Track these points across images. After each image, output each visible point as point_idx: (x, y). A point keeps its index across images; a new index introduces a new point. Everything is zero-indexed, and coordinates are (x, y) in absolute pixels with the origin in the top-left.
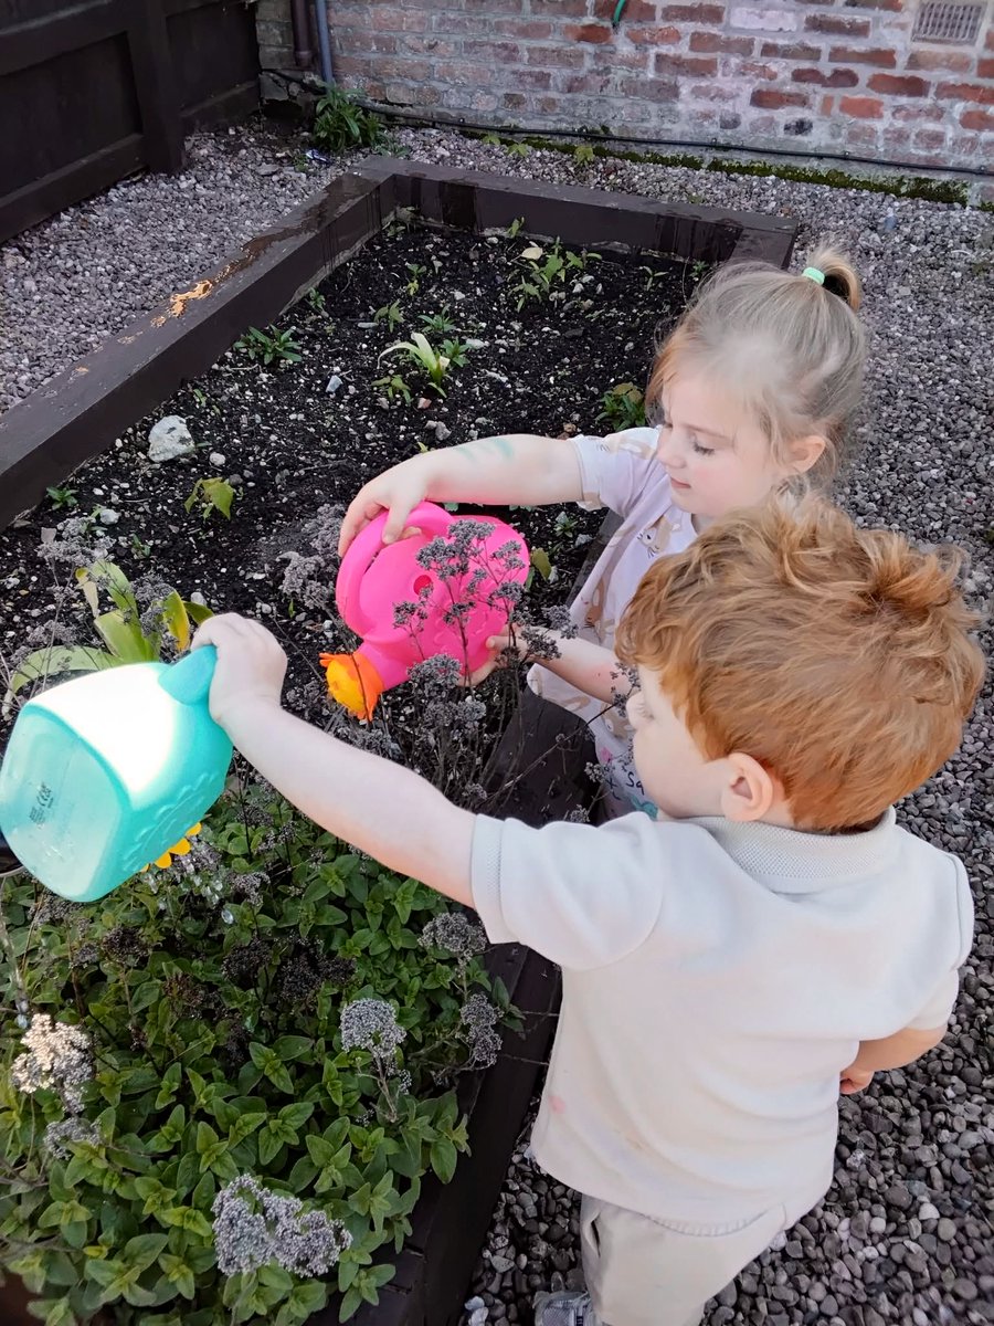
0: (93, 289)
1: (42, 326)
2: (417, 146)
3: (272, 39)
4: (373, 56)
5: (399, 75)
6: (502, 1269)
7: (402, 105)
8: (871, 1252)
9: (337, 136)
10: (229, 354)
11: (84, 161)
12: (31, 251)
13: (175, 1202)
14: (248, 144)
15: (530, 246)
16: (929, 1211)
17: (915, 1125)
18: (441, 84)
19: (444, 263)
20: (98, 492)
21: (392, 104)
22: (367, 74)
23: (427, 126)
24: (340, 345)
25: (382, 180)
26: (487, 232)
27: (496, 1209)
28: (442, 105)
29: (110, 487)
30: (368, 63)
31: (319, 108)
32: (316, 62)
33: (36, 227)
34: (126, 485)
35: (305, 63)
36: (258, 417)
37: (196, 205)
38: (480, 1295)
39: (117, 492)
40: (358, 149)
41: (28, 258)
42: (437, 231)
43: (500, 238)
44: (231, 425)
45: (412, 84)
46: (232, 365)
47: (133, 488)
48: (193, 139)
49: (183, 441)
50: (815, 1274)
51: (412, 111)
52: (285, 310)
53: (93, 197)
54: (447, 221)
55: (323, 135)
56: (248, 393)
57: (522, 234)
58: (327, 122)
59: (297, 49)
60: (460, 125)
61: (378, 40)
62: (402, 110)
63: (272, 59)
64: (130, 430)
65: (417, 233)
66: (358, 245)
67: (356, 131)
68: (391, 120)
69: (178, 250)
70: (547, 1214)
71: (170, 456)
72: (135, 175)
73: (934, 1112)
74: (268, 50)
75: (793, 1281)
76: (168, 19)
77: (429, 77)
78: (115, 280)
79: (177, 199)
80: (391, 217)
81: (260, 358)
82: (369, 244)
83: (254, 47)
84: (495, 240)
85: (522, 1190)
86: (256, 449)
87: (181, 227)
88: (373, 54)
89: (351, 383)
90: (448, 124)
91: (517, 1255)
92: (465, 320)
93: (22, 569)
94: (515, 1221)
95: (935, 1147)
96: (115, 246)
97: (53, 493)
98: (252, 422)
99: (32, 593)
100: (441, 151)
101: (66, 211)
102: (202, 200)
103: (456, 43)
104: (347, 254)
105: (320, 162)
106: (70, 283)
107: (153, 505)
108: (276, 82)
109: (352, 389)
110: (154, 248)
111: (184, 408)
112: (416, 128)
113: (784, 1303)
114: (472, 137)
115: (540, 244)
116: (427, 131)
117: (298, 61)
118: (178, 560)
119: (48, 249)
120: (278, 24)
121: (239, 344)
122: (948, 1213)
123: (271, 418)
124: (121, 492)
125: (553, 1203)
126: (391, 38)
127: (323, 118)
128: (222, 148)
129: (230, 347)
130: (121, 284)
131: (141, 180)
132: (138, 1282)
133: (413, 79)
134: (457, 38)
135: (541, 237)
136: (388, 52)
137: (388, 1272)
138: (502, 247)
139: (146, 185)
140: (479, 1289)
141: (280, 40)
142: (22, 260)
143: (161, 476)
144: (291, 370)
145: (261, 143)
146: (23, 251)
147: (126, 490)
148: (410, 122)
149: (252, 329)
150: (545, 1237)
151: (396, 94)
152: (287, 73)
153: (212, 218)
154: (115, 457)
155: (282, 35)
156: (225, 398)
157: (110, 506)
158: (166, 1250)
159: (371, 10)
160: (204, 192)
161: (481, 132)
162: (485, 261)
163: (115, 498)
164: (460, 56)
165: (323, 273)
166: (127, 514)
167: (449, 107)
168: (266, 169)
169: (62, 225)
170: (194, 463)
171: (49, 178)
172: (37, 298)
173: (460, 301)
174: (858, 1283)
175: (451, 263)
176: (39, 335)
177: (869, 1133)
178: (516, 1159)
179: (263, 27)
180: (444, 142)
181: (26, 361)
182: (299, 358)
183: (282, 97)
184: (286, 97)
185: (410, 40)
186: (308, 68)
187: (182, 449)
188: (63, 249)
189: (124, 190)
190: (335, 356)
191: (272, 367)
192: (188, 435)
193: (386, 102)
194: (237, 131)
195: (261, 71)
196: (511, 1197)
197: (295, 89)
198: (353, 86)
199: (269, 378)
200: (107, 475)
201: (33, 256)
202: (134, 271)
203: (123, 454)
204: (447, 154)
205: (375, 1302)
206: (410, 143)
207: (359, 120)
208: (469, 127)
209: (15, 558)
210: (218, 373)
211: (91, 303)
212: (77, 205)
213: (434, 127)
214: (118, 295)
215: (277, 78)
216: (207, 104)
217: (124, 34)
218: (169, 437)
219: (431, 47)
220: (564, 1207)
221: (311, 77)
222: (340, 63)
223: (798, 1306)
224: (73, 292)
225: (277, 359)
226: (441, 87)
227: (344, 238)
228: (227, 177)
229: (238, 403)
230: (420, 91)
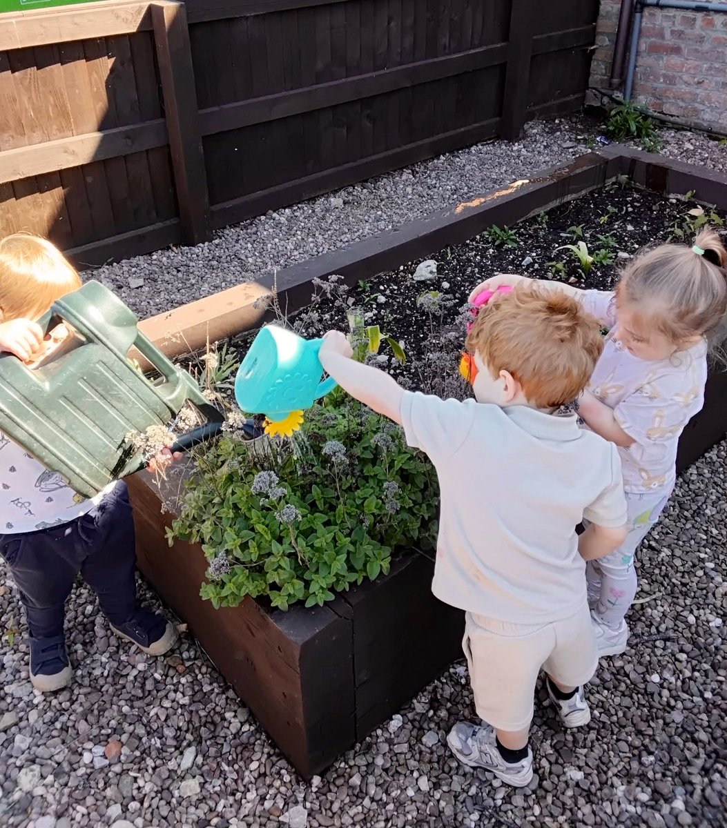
0: (440, 197)
1: (405, 211)
2: (673, 141)
3: (599, 71)
4: (660, 85)
5: (674, 98)
6: (419, 711)
7: (672, 116)
8: (631, 808)
9: (620, 130)
10: (478, 237)
11: (462, 129)
12: (417, 173)
13: (263, 524)
14: (563, 129)
15: (697, 208)
16: (679, 804)
17: (699, 763)
18: (701, 106)
19: (634, 210)
20: (382, 288)
21: (666, 114)
22: (653, 95)
23: (686, 130)
24: (542, 242)
25: (611, 158)
26: (671, 196)
27: (428, 684)
28: (698, 118)
29: (388, 287)
30: (655, 89)
31: (613, 113)
32: (622, 86)
33: (425, 161)
34: (396, 288)
35: (614, 86)
36: (477, 270)
37: (517, 160)
38: (402, 716)
39: (390, 290)
40: (632, 139)
41: (414, 176)
42: (638, 191)
43: (678, 200)
44: (460, 271)
45: (681, 104)
46: (477, 242)
47: (399, 289)
48: (531, 123)
49: (431, 272)
50: (590, 802)
51: (678, 120)
52: (522, 220)
53: (462, 149)
54: (648, 185)
55: (611, 128)
56: (478, 257)
57: (693, 200)
58: (617, 121)
59: (612, 77)
60: (708, 131)
61: (665, 76)
62: (672, 119)
63: (596, 82)
64: (410, 263)
65: (624, 190)
66: (583, 192)
67: (633, 128)
68: (662, 124)
69: (495, 183)
70: (454, 701)
71: (423, 279)
72: (490, 140)
73: (716, 762)
74: (596, 77)
75: (574, 797)
76: (533, 58)
77: (694, 101)
78: (453, 194)
79: (508, 156)
80: (614, 179)
81: (494, 241)
82: (592, 193)
83: (587, 73)
84: (674, 201)
85: (447, 683)
86: (467, 284)
87: (503, 171)
88: (660, 84)
89: (537, 263)
90: (700, 130)
91: (429, 710)
92: (626, 242)
93: (333, 313)
94: (436, 695)
95: (706, 780)
96: (462, 176)
97: (361, 283)
98: (472, 272)
99: (333, 324)
100: (688, 146)
101: (444, 155)
102: (522, 158)
103: (716, 82)
104: (574, 196)
105: (604, 144)
106: (429, 192)
107: (404, 300)
108: (595, 95)
109: (536, 266)
110: (482, 180)
111: (440, 258)
112: (678, 130)
113: (564, 804)
114: (715, 139)
115: (704, 207)
116: (684, 133)
117: (611, 85)
118: (403, 326)
119: (426, 173)
120: (604, 62)
121: (485, 233)
122: (690, 810)
123: (484, 272)
124: (392, 291)
125: (459, 698)
126: (674, 77)
127: (615, 119)
128: (547, 130)
129: (479, 233)
130: (455, 196)
131: (493, 143)
132: (240, 546)
133: (683, 100)
134: (718, 79)
135: (706, 204)
136: (669, 84)
137: (331, 597)
138: (677, 205)
139: (494, 145)
140: (402, 712)
141: (604, 71)
142: (411, 176)
143: (414, 287)
144: (509, 250)
145: (571, 130)
146: (414, 173)
147: (395, 290)
148: (675, 126)
149: (494, 226)
150: (448, 710)
151: (668, 108)
152: (603, 91)
153: (523, 168)
154: (397, 274)
155: (605, 69)
156: (464, 257)
157: (384, 295)
158: (253, 539)
159: (665, 58)
160: (525, 153)
161: (723, 137)
162: (663, 212)
163: (388, 292)
164: (718, 90)
165: (555, 204)
166: (390, 301)
167: (703, 120)
168: (569, 144)
169: (440, 161)
170: (433, 285)
171: (441, 136)
172: (410, 197)
173: (630, 231)
174: (614, 819)
175: (639, 210)
176: (402, 216)
177: (666, 754)
178: (452, 670)
179: (595, 63)
180: (693, 141)
181: (390, 227)
182: (515, 245)
183: (596, 104)
184: (599, 104)
185: (685, 77)
186: (617, 89)
187: (430, 276)
188: (433, 174)
189: (480, 147)
190: (537, 248)
191: (499, 248)
192: (435, 270)
193: (662, 113)
194: (560, 121)
195: (588, 88)
196: (439, 683)
197: (606, 100)
198: (643, 101)
199: (493, 252)
200: (388, 282)
201: (417, 175)
202: (466, 191)
203: (402, 274)
204: (692, 148)
205: (321, 605)
206: (669, 139)
207: (638, 122)
208: (715, 133)
209: (332, 307)
210: (468, 245)
211: (435, 203)
212: (451, 152)
213: (690, 131)
214: (451, 202)
215: (597, 93)
216: (548, 104)
217: (506, 63)
218: (426, 269)
219: (699, 83)
220: (465, 702)
221: (618, 95)
222: (637, 87)
223: (571, 810)
224: (429, 197)
225: (503, 243)
226: (701, 107)
227: (574, 187)
228: (542, 147)
229: (471, 261)
230: (686, 108)
